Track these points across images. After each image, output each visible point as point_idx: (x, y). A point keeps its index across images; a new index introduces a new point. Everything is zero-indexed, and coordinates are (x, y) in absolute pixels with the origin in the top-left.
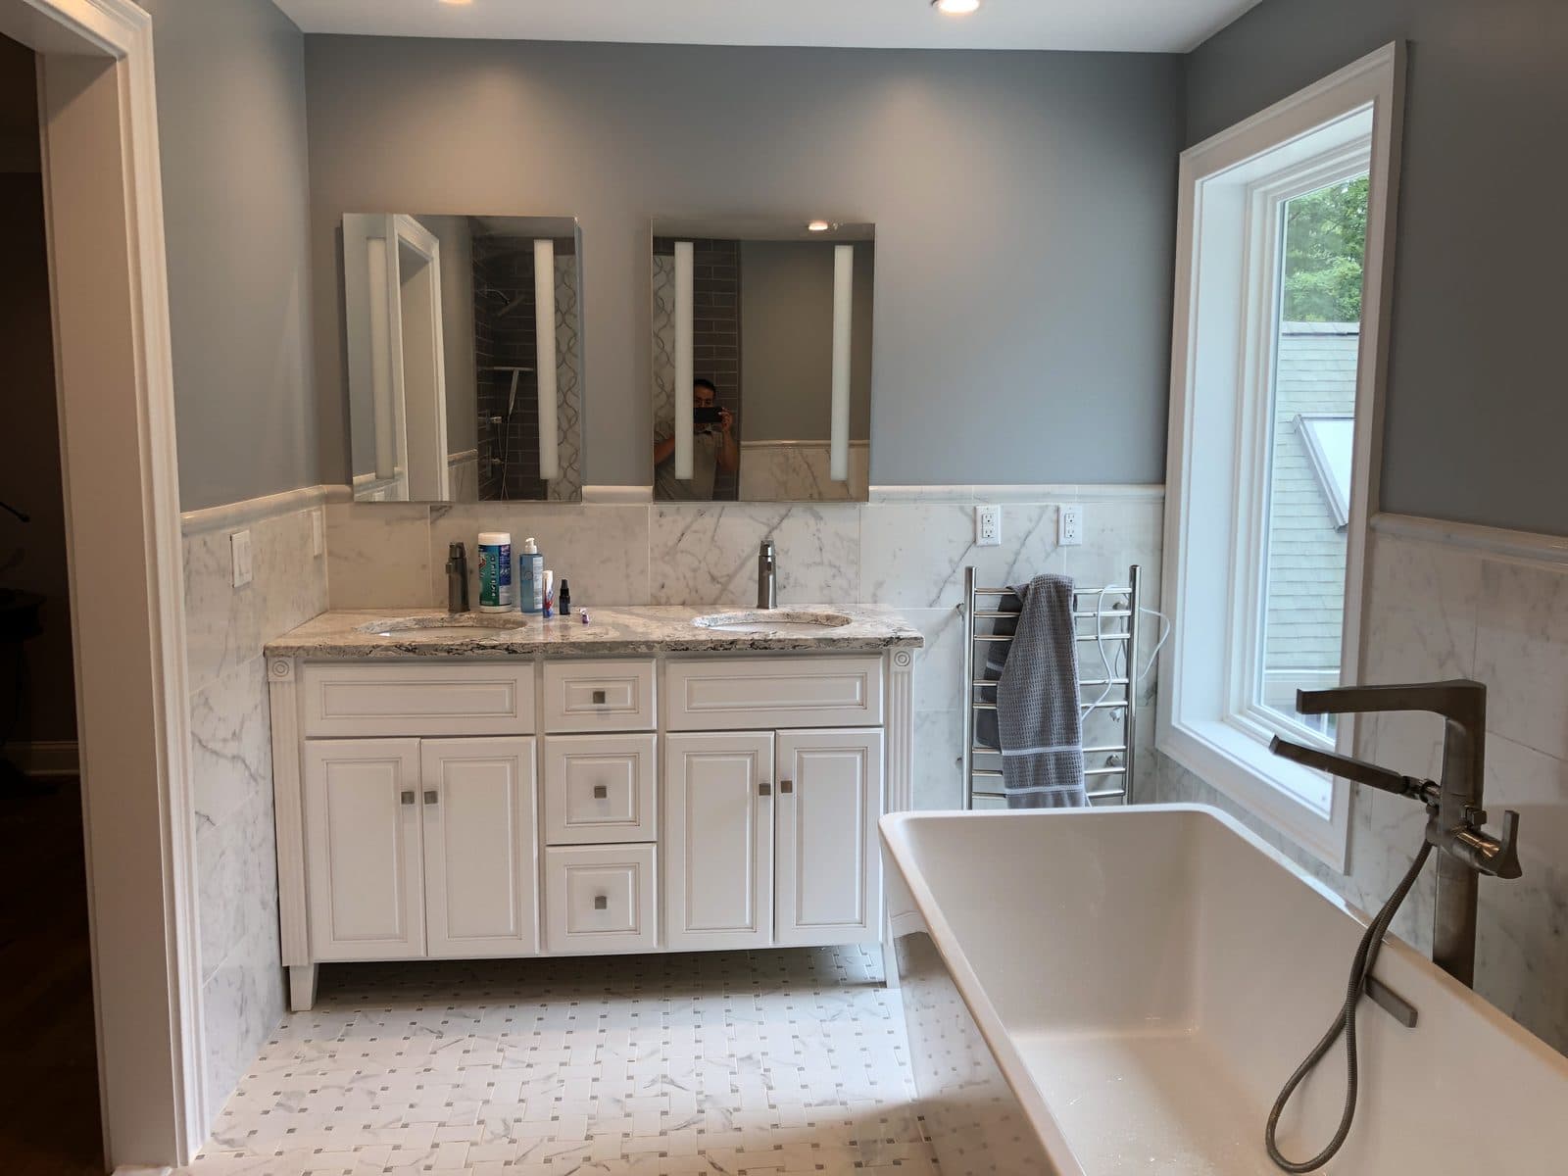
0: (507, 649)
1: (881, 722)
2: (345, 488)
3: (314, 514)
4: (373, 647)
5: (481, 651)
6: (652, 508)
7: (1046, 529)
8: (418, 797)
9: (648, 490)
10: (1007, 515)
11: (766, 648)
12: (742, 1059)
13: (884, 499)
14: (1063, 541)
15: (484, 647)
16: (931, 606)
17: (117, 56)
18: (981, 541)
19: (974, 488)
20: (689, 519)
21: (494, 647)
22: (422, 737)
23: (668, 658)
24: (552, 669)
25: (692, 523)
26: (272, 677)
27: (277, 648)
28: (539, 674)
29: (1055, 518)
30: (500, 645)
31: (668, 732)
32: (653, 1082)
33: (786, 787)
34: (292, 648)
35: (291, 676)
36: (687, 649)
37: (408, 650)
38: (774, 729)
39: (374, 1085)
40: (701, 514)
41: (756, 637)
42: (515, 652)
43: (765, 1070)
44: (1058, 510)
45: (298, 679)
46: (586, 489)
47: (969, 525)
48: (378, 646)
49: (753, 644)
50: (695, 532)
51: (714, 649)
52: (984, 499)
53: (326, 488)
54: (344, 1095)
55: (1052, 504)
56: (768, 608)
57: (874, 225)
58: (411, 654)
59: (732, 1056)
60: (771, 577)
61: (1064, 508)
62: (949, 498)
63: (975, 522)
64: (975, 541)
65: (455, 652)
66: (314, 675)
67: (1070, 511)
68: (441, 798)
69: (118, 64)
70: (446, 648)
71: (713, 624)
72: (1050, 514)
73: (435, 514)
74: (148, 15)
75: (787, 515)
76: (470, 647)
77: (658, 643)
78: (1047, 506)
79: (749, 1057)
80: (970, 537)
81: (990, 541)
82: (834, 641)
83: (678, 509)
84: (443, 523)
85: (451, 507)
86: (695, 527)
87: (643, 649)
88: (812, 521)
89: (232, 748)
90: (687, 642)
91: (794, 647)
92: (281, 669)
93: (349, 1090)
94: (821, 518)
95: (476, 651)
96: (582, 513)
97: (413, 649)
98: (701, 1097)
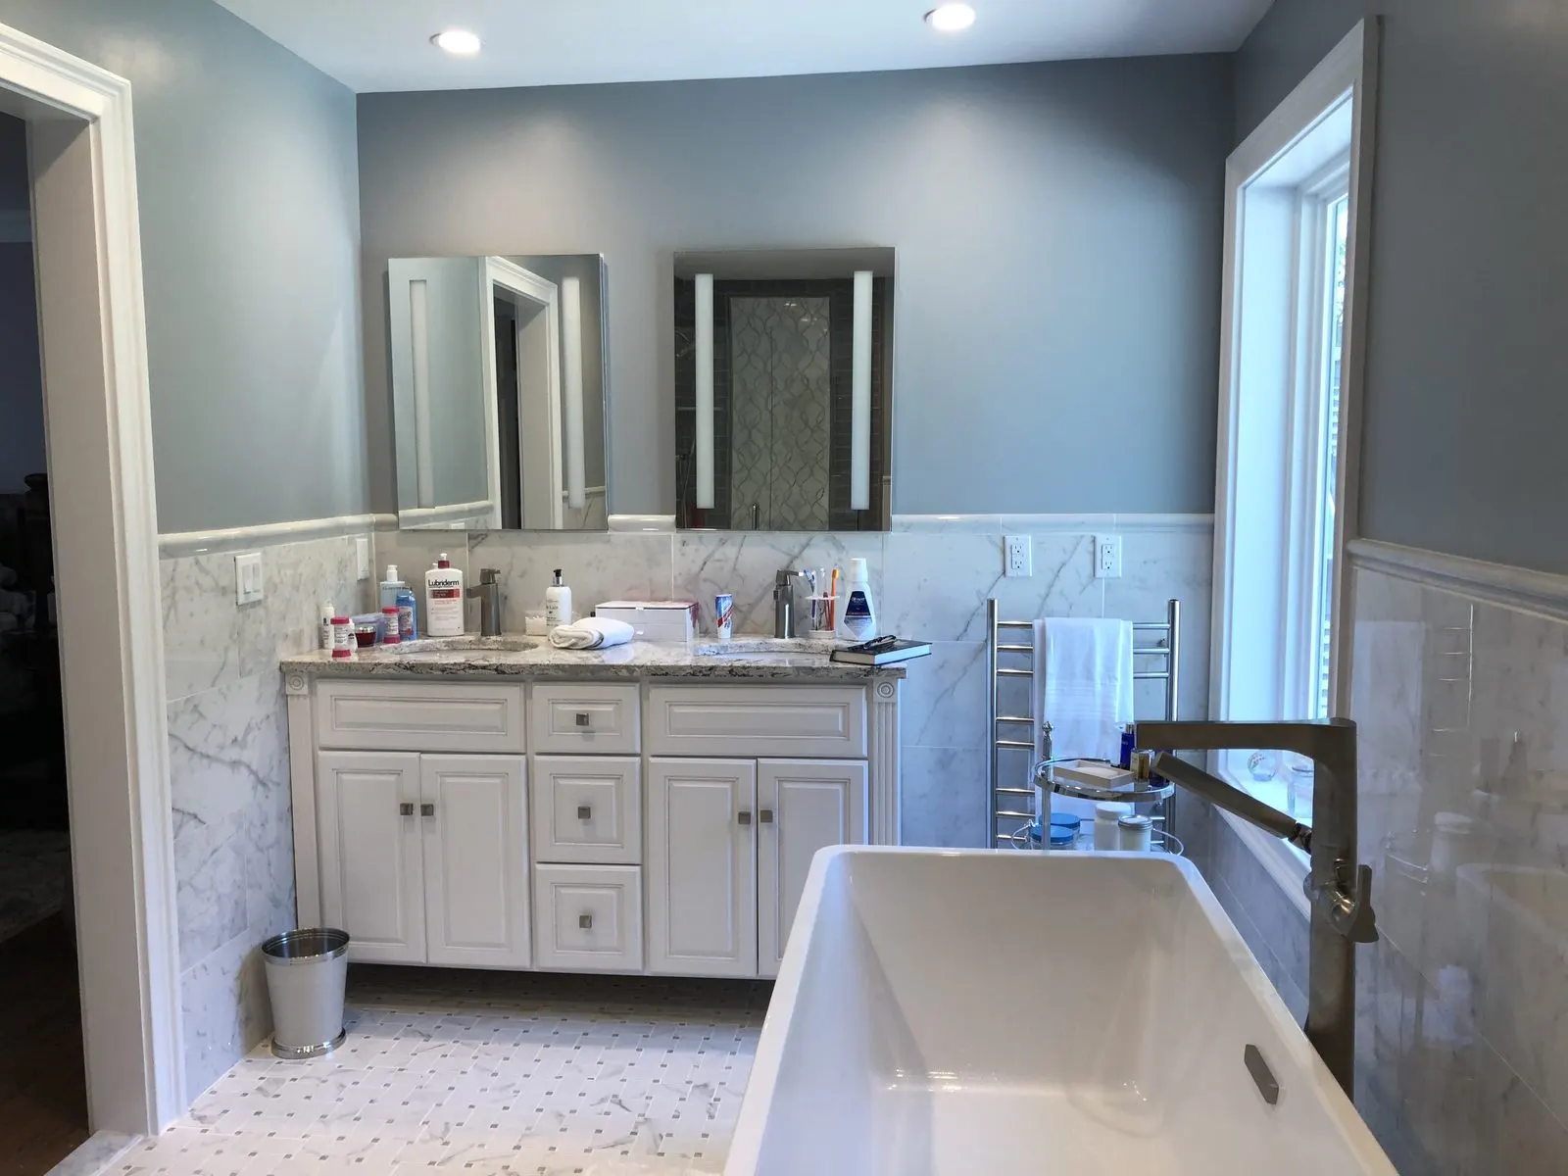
0: (496, 670)
1: (865, 753)
2: (391, 517)
3: (358, 540)
4: (375, 664)
5: (471, 671)
6: (675, 536)
7: (1082, 559)
8: (417, 811)
9: (671, 518)
10: (1039, 545)
11: (744, 675)
12: (697, 1086)
13: (908, 527)
14: (1099, 573)
15: (476, 667)
16: (958, 640)
17: (89, 119)
18: (1009, 572)
19: (1001, 517)
20: (711, 548)
21: (484, 667)
22: (422, 752)
23: (651, 682)
24: (541, 691)
25: (713, 552)
26: (289, 690)
27: (291, 663)
28: (527, 695)
29: (1092, 549)
30: (490, 665)
31: (653, 756)
32: (603, 1100)
33: (767, 816)
34: (305, 663)
35: (305, 690)
36: (667, 674)
37: (406, 668)
38: (755, 758)
39: (347, 1080)
40: (723, 542)
41: (736, 664)
42: (504, 673)
43: (715, 1100)
44: (1094, 541)
45: (312, 692)
46: (611, 518)
47: (999, 556)
48: (380, 664)
49: (732, 671)
50: (718, 560)
51: (693, 675)
52: (1013, 528)
53: (374, 518)
54: (318, 1085)
55: (1089, 534)
56: (784, 637)
57: (894, 248)
58: (409, 672)
59: (689, 1082)
60: (787, 606)
61: (1101, 539)
62: (975, 527)
63: (1004, 552)
64: (1004, 573)
65: (448, 671)
66: (326, 690)
67: (1109, 542)
68: (438, 812)
69: (91, 126)
70: (440, 667)
71: (722, 652)
72: (1086, 544)
73: (474, 542)
74: (128, 82)
75: (808, 545)
76: (462, 667)
77: (639, 667)
78: (1082, 537)
79: (706, 1086)
80: (999, 569)
81: (1020, 573)
82: (813, 670)
83: (700, 538)
84: (479, 550)
85: (486, 535)
86: (717, 556)
87: (624, 673)
88: (833, 552)
89: (233, 753)
90: (667, 667)
91: (773, 675)
92: (296, 683)
93: (324, 1082)
94: (843, 547)
95: (467, 670)
96: (608, 541)
97: (411, 667)
98: (641, 1119)
